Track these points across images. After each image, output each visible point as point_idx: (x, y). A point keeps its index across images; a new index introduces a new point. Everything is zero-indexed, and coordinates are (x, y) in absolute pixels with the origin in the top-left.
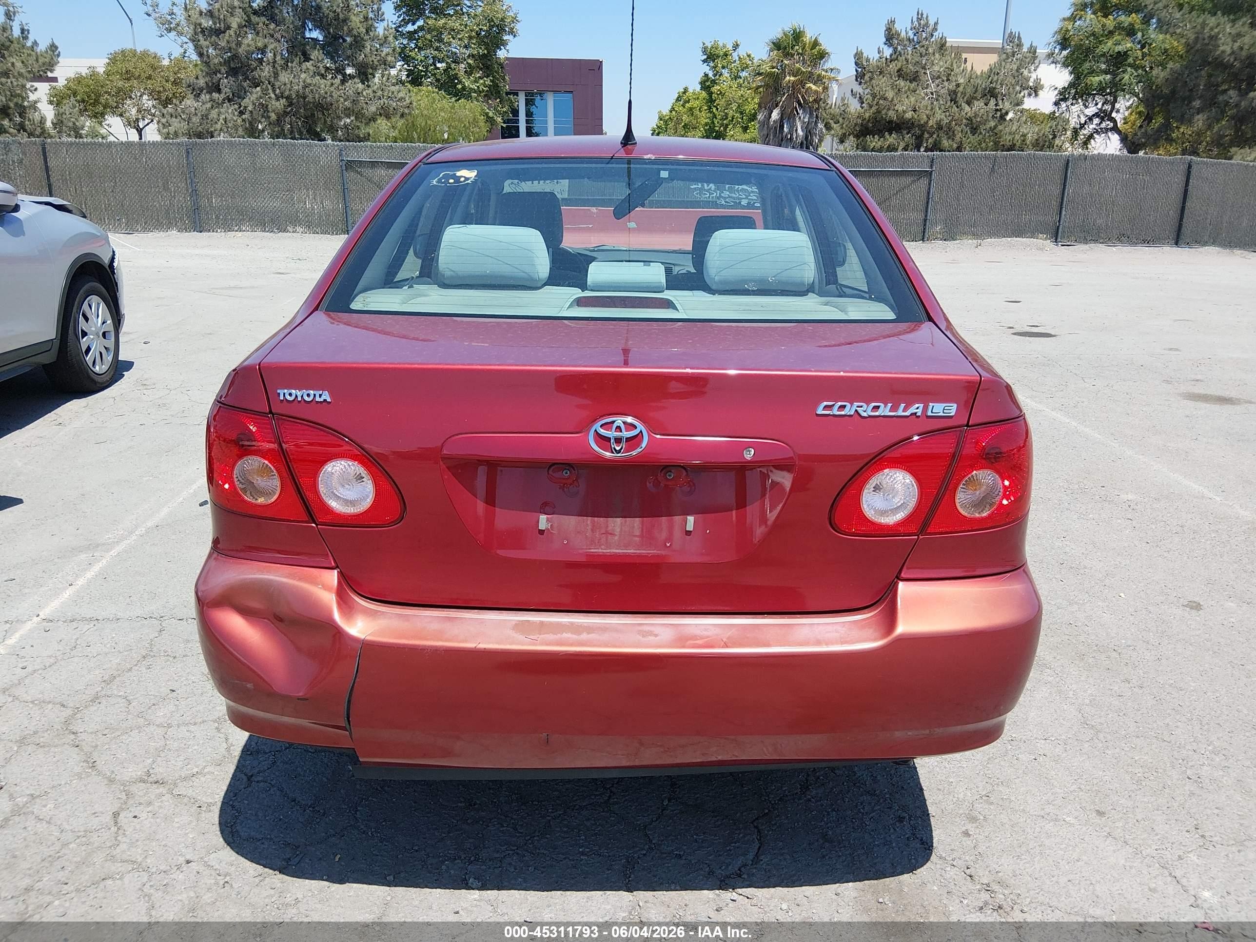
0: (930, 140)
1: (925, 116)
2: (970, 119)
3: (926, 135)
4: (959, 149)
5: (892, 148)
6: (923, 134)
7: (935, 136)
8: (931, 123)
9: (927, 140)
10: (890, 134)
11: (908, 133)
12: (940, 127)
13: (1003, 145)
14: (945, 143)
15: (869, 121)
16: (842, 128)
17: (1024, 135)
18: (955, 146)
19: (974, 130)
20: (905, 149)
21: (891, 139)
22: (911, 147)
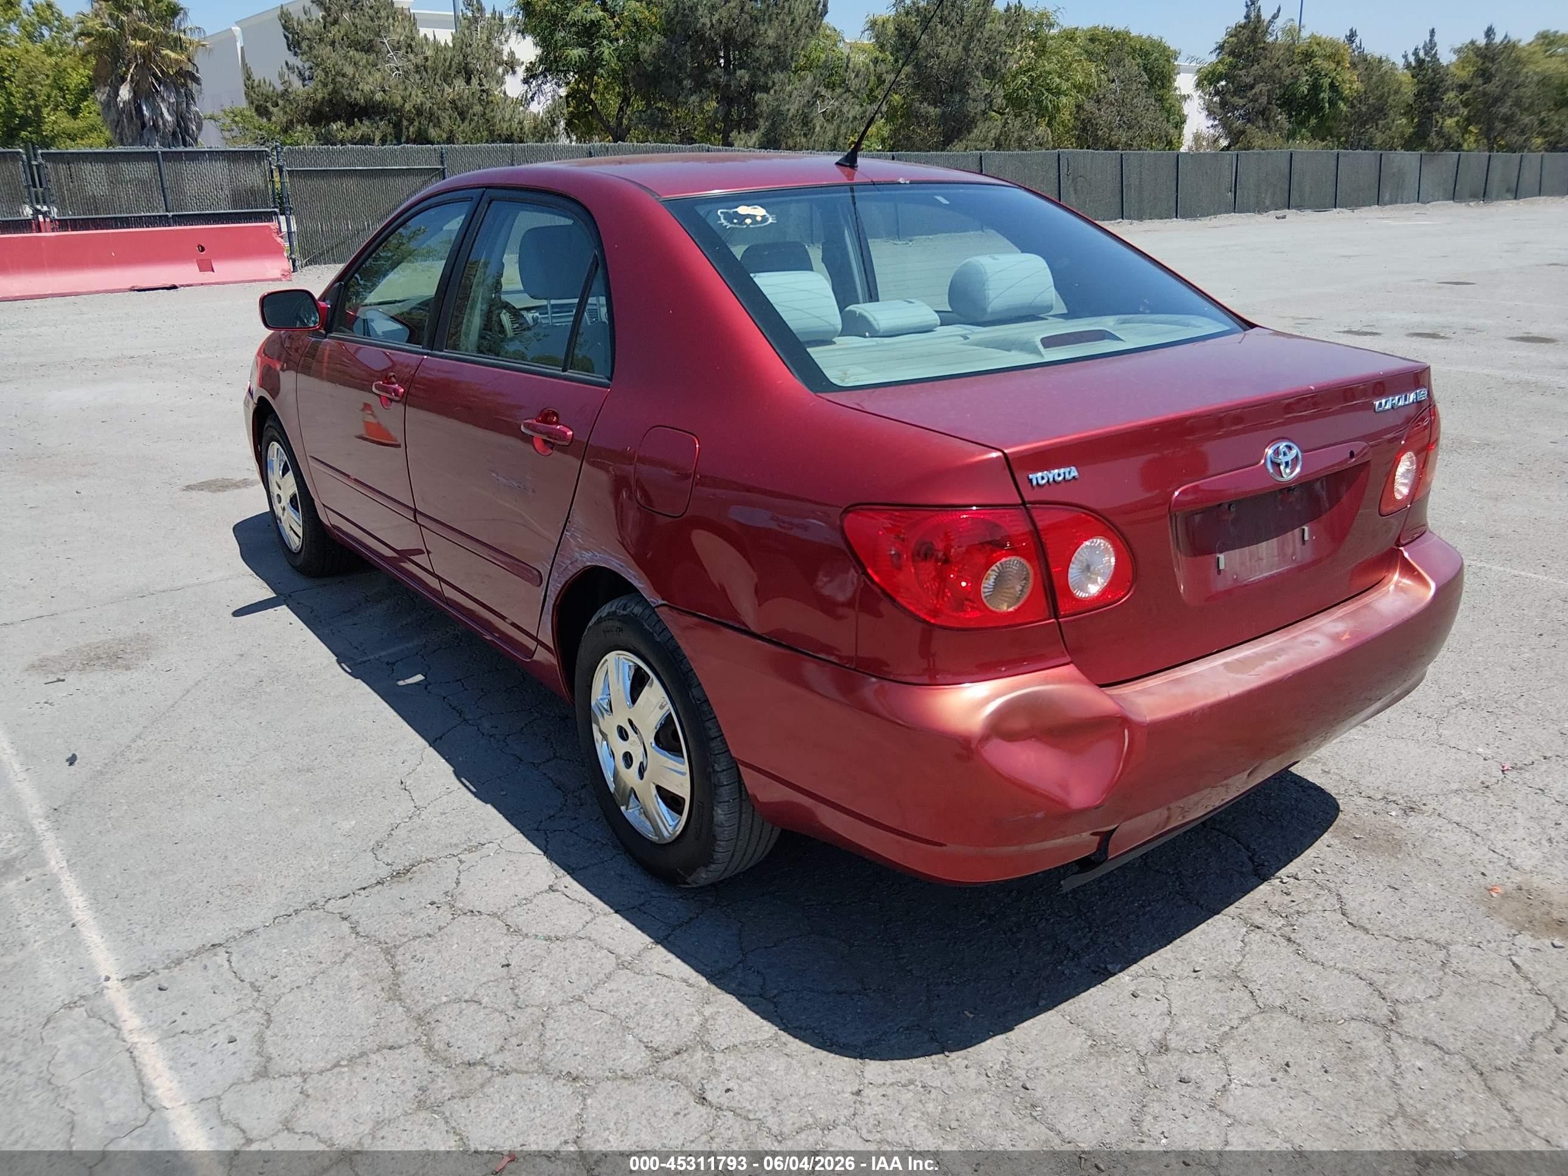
0: (411, 129)
1: (399, 98)
2: (453, 102)
3: (405, 123)
4: (450, 140)
5: (366, 140)
6: (401, 121)
7: (416, 123)
8: (407, 107)
9: (407, 128)
10: (361, 121)
11: (381, 120)
12: (419, 112)
13: (499, 135)
14: (433, 132)
15: (322, 103)
16: (285, 113)
17: (520, 123)
18: (445, 136)
19: (462, 115)
20: (383, 141)
21: (363, 128)
22: (389, 138)
